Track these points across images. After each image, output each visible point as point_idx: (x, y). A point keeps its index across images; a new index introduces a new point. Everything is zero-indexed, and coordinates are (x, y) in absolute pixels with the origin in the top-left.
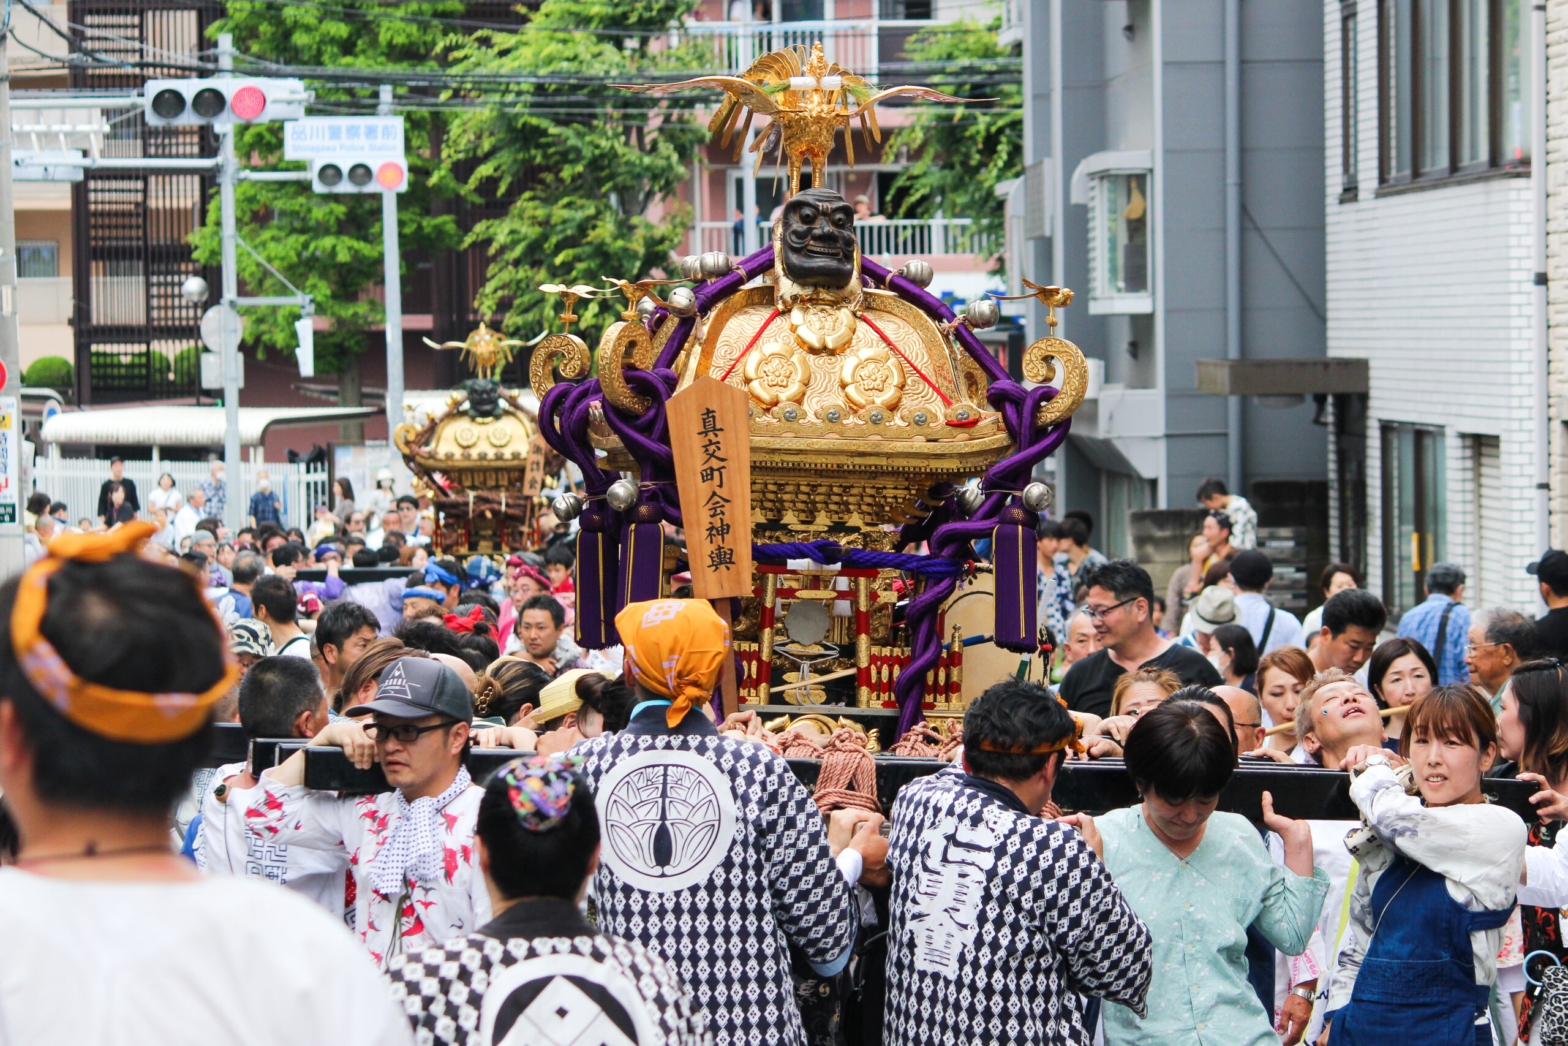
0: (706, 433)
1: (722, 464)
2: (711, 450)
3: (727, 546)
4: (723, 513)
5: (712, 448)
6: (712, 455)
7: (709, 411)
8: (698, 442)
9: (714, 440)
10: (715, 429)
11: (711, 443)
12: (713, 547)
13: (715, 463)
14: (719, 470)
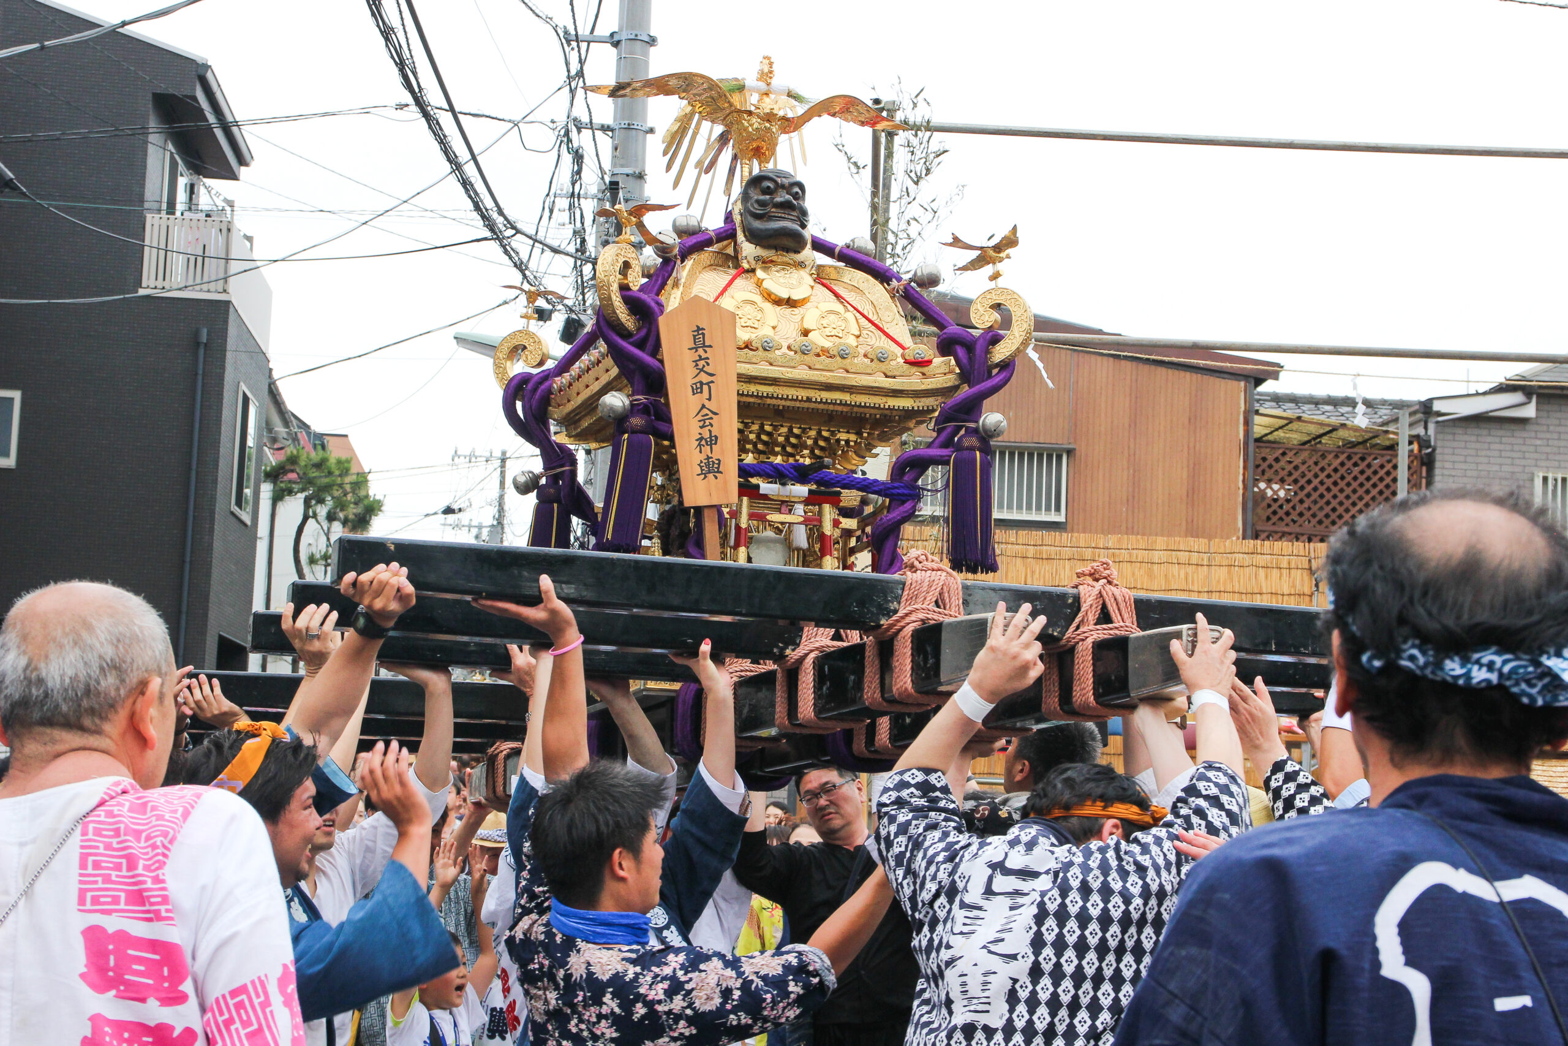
0: (696, 349)
1: (711, 379)
2: (701, 365)
3: (715, 456)
4: (711, 425)
5: (701, 363)
6: (702, 370)
7: (699, 329)
8: (689, 357)
9: (704, 356)
10: (704, 346)
11: (701, 358)
12: (703, 457)
13: (705, 378)
14: (708, 384)
